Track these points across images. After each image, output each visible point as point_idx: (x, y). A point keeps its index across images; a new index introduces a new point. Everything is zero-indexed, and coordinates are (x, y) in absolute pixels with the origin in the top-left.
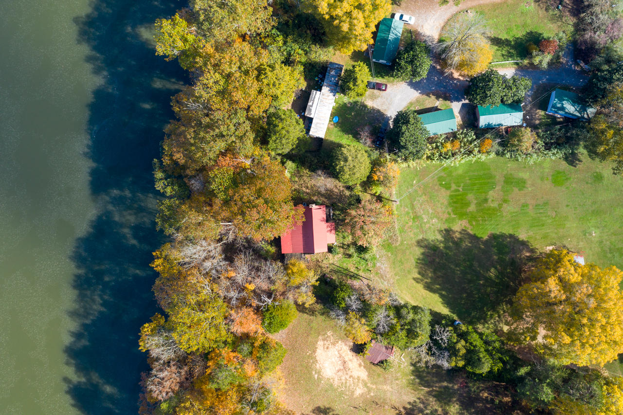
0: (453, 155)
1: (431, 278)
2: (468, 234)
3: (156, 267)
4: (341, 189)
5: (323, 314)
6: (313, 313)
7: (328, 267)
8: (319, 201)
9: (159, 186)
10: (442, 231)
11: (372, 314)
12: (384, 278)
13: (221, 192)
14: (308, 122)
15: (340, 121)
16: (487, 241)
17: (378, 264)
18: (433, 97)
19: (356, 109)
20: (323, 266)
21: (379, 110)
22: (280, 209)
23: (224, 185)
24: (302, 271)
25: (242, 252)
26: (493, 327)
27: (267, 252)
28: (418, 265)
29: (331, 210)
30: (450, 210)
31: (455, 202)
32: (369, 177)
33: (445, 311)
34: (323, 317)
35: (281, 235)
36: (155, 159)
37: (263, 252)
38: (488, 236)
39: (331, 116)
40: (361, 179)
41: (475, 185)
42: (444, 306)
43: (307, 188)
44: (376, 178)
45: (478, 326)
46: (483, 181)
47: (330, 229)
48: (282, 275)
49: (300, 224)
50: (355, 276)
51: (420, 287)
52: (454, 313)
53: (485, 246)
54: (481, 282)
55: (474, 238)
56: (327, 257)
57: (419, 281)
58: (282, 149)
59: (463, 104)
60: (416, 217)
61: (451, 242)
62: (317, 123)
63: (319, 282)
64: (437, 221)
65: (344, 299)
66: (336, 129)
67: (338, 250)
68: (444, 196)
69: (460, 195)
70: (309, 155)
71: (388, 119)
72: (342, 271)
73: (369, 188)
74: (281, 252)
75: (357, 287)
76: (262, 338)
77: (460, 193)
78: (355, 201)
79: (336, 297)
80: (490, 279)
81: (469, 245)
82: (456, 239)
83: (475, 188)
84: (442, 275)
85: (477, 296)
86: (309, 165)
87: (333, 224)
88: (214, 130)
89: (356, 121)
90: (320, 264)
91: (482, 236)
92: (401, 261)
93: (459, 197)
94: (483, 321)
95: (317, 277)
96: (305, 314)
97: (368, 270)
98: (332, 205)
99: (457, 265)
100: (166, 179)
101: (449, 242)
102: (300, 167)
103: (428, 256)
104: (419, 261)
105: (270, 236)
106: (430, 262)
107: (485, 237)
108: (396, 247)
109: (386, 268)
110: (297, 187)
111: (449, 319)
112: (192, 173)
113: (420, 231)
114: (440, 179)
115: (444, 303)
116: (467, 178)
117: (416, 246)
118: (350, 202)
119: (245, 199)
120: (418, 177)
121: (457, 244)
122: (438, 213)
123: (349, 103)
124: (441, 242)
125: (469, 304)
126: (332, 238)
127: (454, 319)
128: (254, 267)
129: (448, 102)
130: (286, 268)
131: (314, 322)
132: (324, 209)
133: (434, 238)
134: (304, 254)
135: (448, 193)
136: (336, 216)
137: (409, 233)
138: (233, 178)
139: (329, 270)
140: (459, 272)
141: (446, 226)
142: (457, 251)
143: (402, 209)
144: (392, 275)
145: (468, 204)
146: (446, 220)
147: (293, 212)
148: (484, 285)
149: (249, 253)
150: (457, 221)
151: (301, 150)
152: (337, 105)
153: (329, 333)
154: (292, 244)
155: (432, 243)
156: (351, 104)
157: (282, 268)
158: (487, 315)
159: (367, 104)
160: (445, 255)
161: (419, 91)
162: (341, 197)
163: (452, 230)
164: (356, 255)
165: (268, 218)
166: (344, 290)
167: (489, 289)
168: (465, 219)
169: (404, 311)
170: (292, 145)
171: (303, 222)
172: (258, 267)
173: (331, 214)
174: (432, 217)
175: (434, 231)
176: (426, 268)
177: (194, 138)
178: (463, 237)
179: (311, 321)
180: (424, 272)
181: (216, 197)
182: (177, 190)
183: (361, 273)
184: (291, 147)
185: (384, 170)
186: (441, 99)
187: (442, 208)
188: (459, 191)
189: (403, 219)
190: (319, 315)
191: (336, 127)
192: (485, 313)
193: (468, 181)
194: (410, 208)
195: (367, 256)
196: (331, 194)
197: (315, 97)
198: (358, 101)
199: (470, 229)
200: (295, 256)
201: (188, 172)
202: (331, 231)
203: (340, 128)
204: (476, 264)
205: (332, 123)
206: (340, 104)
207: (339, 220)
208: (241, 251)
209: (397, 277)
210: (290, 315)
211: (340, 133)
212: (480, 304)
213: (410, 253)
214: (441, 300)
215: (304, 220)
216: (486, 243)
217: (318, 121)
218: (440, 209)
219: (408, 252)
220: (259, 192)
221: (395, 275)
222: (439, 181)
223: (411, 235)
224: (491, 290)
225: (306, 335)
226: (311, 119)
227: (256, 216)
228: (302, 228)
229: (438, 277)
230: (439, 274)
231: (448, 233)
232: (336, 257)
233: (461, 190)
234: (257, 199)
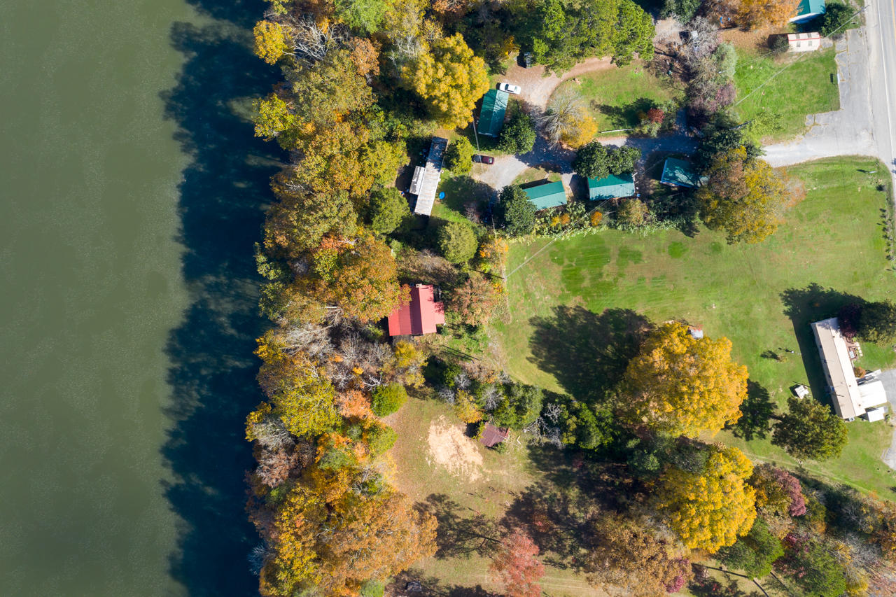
0: (563, 229)
1: (546, 357)
2: (583, 311)
3: (261, 353)
4: (450, 267)
5: (434, 398)
6: (424, 397)
7: (438, 349)
8: (426, 280)
9: (262, 270)
10: (555, 308)
11: (480, 392)
12: (497, 358)
13: (326, 274)
14: (412, 199)
15: (447, 197)
16: (603, 317)
17: (490, 344)
18: (542, 169)
19: (463, 184)
20: (433, 348)
21: (486, 184)
22: (385, 290)
23: (329, 267)
24: (410, 352)
25: (349, 335)
26: (612, 406)
27: (375, 335)
28: (531, 344)
29: (439, 290)
30: (563, 285)
31: (568, 278)
32: (477, 254)
34: (434, 401)
35: (388, 316)
36: (256, 243)
37: (370, 335)
38: (604, 312)
39: (437, 192)
40: (468, 257)
41: (588, 260)
42: (560, 386)
43: (414, 267)
44: (483, 255)
45: (596, 405)
46: (597, 255)
47: (438, 309)
48: (390, 356)
49: (407, 304)
50: (467, 358)
51: (534, 367)
52: (570, 393)
53: (601, 323)
54: (598, 360)
55: (589, 314)
56: (436, 338)
57: (533, 360)
58: (387, 228)
59: (573, 175)
60: (528, 295)
61: (566, 319)
62: (422, 200)
63: (428, 363)
64: (550, 298)
65: (453, 378)
66: (442, 206)
67: (448, 330)
68: (556, 272)
69: (574, 270)
70: (415, 233)
71: (496, 194)
72: (453, 353)
73: (478, 265)
74: (389, 334)
75: (468, 368)
76: (371, 422)
77: (574, 268)
78: (463, 279)
79: (445, 377)
80: (607, 356)
81: (584, 322)
82: (570, 316)
83: (589, 262)
84: (557, 354)
85: (593, 375)
86: (415, 244)
87: (442, 304)
88: (317, 212)
89: (463, 196)
90: (430, 346)
91: (597, 312)
92: (513, 341)
93: (572, 273)
94: (600, 400)
95: (426, 358)
96: (417, 399)
97: (479, 350)
98: (440, 284)
99: (573, 343)
100: (268, 262)
101: (563, 320)
102: (406, 246)
103: (541, 334)
104: (532, 340)
105: (377, 316)
106: (543, 341)
107: (601, 314)
108: (508, 326)
109: (498, 348)
110: (404, 267)
112: (295, 256)
113: (532, 309)
114: (552, 254)
115: (560, 383)
116: (580, 252)
117: (529, 324)
118: (458, 280)
119: (350, 280)
120: (529, 252)
121: (572, 321)
122: (551, 290)
123: (456, 178)
124: (555, 319)
125: (585, 383)
126: (441, 319)
127: (570, 398)
128: (361, 350)
129: (558, 174)
130: (394, 349)
131: (426, 406)
132: (432, 288)
133: (547, 316)
134: (413, 336)
135: (561, 268)
136: (445, 296)
137: (522, 312)
138: (337, 260)
139: (439, 352)
140: (574, 350)
141: (559, 303)
142: (572, 329)
143: (513, 286)
144: (504, 355)
145: (582, 279)
146: (560, 297)
147: (399, 292)
148: (600, 363)
149: (356, 336)
150: (571, 297)
151: (407, 229)
152: (443, 181)
153: (442, 417)
154: (400, 326)
155: (546, 321)
156: (458, 179)
157: (390, 350)
158: (605, 394)
159: (474, 178)
160: (559, 333)
161: (528, 164)
162: (449, 276)
163: (565, 307)
164: (466, 336)
165: (373, 298)
166: (453, 370)
167: (606, 367)
168: (579, 295)
169: (514, 390)
170: (397, 225)
171: (410, 302)
172: (365, 350)
173: (440, 294)
174: (545, 293)
175: (547, 309)
176: (540, 347)
177: (297, 221)
178: (578, 313)
179: (422, 406)
180: (537, 351)
181: (321, 279)
182: (280, 273)
183: (472, 354)
184: (395, 227)
185: (492, 246)
186: (550, 171)
188: (572, 266)
189: (515, 296)
190: (430, 399)
191: (442, 203)
192: (602, 392)
193: (581, 256)
194: (521, 285)
195: (478, 336)
196: (439, 273)
197: (419, 173)
198: (464, 176)
199: (584, 305)
200: (403, 338)
201: (292, 255)
202: (439, 311)
203: (447, 204)
204: (591, 341)
205: (438, 199)
206: (446, 180)
207: (447, 299)
208: (347, 334)
209: (510, 357)
210: (399, 398)
211: (446, 210)
212: (597, 383)
213: (523, 332)
214: (556, 379)
215: (410, 299)
216: (602, 319)
217: (423, 198)
218: (553, 285)
219: (520, 331)
220: (364, 273)
221: (508, 355)
222: (551, 256)
223: (524, 313)
224: (608, 368)
225: (417, 420)
226: (416, 197)
227: (361, 296)
228: (408, 308)
229: (553, 356)
230: (554, 352)
231: (561, 310)
232: (446, 338)
233: (574, 265)
234: (362, 279)
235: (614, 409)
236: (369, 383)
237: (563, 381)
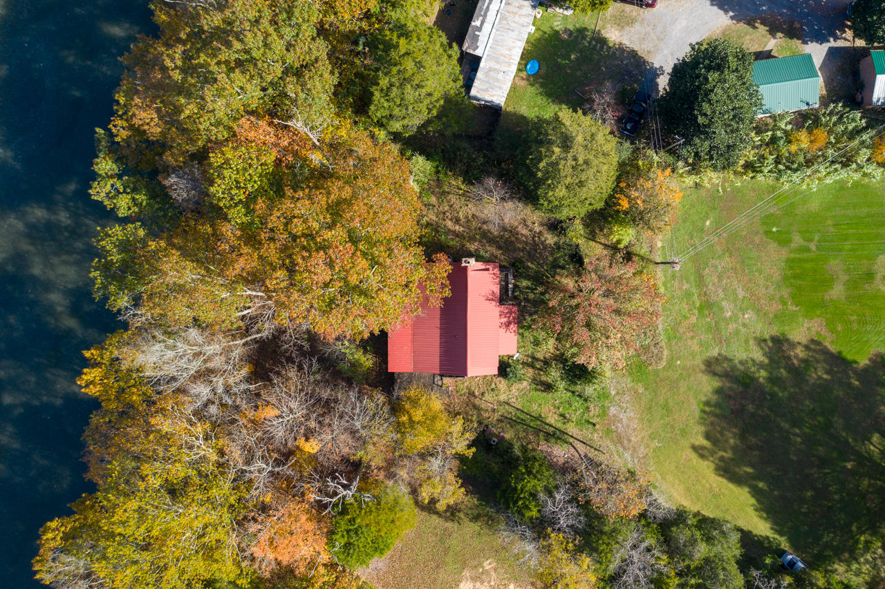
0: (809, 163)
1: (734, 449)
2: (826, 352)
3: (87, 386)
4: (537, 228)
5: (475, 518)
6: (453, 514)
7: (494, 410)
8: (482, 253)
9: (99, 192)
10: (765, 340)
11: (608, 544)
12: (626, 442)
13: (236, 205)
14: (470, 64)
15: (543, 71)
16: (866, 370)
17: (613, 410)
18: (762, 29)
19: (581, 46)
20: (483, 406)
21: (634, 51)
22: (388, 261)
23: (246, 188)
24: (434, 418)
25: (293, 362)
26: (870, 572)
27: (355, 365)
28: (706, 416)
29: (510, 277)
30: (785, 292)
31: (795, 277)
32: (610, 202)
33: (762, 528)
34: (475, 527)
35: (387, 328)
36: (97, 130)
37: (344, 366)
38: (870, 360)
39: (522, 58)
40: (590, 204)
41: (846, 240)
42: (761, 517)
43: (457, 221)
44: (625, 204)
45: (836, 566)
46: (865, 231)
47: (506, 320)
48: (386, 425)
49: (436, 303)
50: (557, 436)
51: (706, 468)
52: (781, 533)
53: (861, 383)
54: (849, 465)
55: (838, 362)
56: (493, 386)
57: (705, 453)
58: (404, 118)
59: (831, 49)
60: (708, 306)
61: (785, 368)
62: (490, 70)
63: (474, 449)
64: (755, 317)
65: (534, 495)
66: (531, 90)
67: (521, 371)
68: (772, 261)
69: (812, 260)
70: (466, 145)
71: (655, 73)
72: (528, 422)
73: (601, 230)
74: (387, 368)
75: (561, 461)
76: (326, 579)
77: (811, 255)
78: (567, 258)
79: (515, 489)
80: (870, 458)
81: (825, 376)
82: (795, 362)
83: (847, 245)
84: (760, 444)
85: (837, 497)
86: (464, 168)
87: (515, 309)
88: (228, 45)
89: (579, 73)
90: (477, 402)
91: (856, 358)
92: (666, 407)
93: (808, 266)
94: (847, 555)
95: (470, 436)
96: (434, 517)
97: (589, 422)
98: (513, 265)
99: (796, 423)
100: (120, 177)
101: (779, 368)
102: (443, 172)
103: (730, 397)
104: (707, 409)
105: (366, 326)
106: (732, 412)
107: (863, 362)
108: (656, 373)
109: (630, 419)
110: (434, 218)
111: (771, 546)
112: (176, 161)
113: (714, 338)
114: (768, 220)
115: (761, 510)
116: (830, 222)
117: (703, 372)
118: (556, 260)
119: (298, 227)
120: (717, 211)
121: (798, 373)
122: (758, 299)
123: (566, 30)
124: (761, 366)
125: (817, 516)
126: (509, 343)
127: (782, 546)
128: (319, 400)
129: (796, 43)
130: (395, 408)
131: (455, 535)
132: (497, 271)
133: (745, 357)
134: (442, 376)
135: (784, 253)
136: (522, 292)
137: (689, 342)
138: (272, 173)
139: (497, 416)
140: (799, 440)
141: (775, 330)
142: (797, 390)
143: (676, 284)
144: (643, 438)
145: (828, 282)
146: (776, 316)
147: (422, 272)
148: (853, 473)
149: (311, 366)
150: (801, 319)
151: (450, 126)
152: (538, 35)
153: (488, 565)
154: (414, 352)
155: (742, 368)
156: (570, 33)
157: (386, 409)
158: (857, 542)
159: (607, 36)
160: (769, 398)
161: (731, 14)
162: (535, 248)
163: (787, 340)
164: (561, 386)
165: (354, 280)
166: (534, 471)
167: (866, 482)
168: (817, 316)
169: (682, 535)
170: (430, 110)
171: (445, 299)
172: (328, 402)
173: (510, 286)
174: (744, 306)
175: (747, 341)
176: (724, 424)
177: (184, 71)
178: (812, 357)
179: (447, 534)
180: (718, 435)
181: (226, 218)
182: (144, 203)
183: (572, 429)
184: (424, 116)
185: (649, 184)
186: (779, 35)
187: (767, 289)
188: (808, 250)
189: (677, 307)
190: (466, 520)
191: (532, 85)
192: (852, 537)
193: (832, 229)
194: (693, 284)
195: (589, 390)
196: (513, 239)
197: (488, 7)
198: (585, 29)
199: (829, 339)
200: (420, 378)
201: (168, 158)
202: (508, 325)
203: (541, 86)
204: (838, 421)
205: (524, 74)
206: (545, 33)
207: (527, 300)
208: (290, 360)
209: (656, 444)
210: (397, 523)
211: (540, 100)
212: (843, 516)
213: (689, 389)
214: (753, 501)
215: (447, 293)
216: (864, 374)
217: (493, 64)
218: (763, 291)
219: (683, 386)
220: (336, 211)
221: (652, 437)
222: (764, 223)
223: (694, 345)
224: (870, 485)
225: (433, 564)
226: (477, 60)
227: (324, 275)
228: (438, 314)
229: (750, 448)
230: (753, 440)
231: (778, 346)
232: (516, 388)
233: (813, 247)
234: (331, 227)
235: (873, 578)
236: (327, 495)
237: (770, 507)
